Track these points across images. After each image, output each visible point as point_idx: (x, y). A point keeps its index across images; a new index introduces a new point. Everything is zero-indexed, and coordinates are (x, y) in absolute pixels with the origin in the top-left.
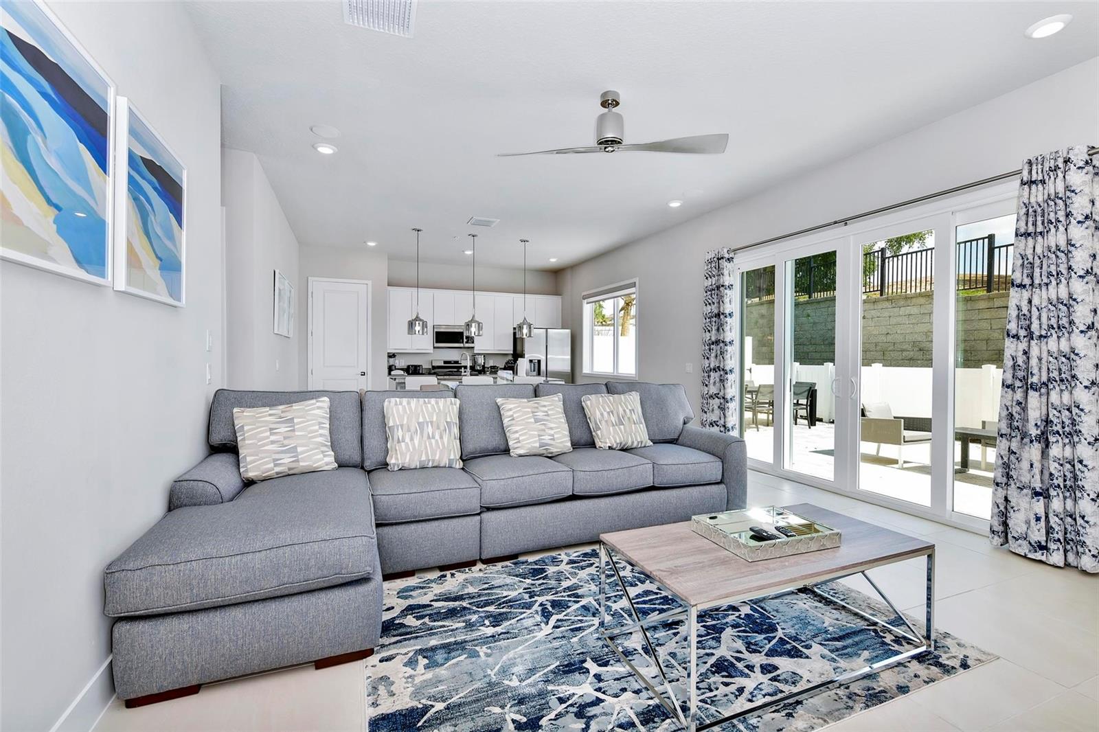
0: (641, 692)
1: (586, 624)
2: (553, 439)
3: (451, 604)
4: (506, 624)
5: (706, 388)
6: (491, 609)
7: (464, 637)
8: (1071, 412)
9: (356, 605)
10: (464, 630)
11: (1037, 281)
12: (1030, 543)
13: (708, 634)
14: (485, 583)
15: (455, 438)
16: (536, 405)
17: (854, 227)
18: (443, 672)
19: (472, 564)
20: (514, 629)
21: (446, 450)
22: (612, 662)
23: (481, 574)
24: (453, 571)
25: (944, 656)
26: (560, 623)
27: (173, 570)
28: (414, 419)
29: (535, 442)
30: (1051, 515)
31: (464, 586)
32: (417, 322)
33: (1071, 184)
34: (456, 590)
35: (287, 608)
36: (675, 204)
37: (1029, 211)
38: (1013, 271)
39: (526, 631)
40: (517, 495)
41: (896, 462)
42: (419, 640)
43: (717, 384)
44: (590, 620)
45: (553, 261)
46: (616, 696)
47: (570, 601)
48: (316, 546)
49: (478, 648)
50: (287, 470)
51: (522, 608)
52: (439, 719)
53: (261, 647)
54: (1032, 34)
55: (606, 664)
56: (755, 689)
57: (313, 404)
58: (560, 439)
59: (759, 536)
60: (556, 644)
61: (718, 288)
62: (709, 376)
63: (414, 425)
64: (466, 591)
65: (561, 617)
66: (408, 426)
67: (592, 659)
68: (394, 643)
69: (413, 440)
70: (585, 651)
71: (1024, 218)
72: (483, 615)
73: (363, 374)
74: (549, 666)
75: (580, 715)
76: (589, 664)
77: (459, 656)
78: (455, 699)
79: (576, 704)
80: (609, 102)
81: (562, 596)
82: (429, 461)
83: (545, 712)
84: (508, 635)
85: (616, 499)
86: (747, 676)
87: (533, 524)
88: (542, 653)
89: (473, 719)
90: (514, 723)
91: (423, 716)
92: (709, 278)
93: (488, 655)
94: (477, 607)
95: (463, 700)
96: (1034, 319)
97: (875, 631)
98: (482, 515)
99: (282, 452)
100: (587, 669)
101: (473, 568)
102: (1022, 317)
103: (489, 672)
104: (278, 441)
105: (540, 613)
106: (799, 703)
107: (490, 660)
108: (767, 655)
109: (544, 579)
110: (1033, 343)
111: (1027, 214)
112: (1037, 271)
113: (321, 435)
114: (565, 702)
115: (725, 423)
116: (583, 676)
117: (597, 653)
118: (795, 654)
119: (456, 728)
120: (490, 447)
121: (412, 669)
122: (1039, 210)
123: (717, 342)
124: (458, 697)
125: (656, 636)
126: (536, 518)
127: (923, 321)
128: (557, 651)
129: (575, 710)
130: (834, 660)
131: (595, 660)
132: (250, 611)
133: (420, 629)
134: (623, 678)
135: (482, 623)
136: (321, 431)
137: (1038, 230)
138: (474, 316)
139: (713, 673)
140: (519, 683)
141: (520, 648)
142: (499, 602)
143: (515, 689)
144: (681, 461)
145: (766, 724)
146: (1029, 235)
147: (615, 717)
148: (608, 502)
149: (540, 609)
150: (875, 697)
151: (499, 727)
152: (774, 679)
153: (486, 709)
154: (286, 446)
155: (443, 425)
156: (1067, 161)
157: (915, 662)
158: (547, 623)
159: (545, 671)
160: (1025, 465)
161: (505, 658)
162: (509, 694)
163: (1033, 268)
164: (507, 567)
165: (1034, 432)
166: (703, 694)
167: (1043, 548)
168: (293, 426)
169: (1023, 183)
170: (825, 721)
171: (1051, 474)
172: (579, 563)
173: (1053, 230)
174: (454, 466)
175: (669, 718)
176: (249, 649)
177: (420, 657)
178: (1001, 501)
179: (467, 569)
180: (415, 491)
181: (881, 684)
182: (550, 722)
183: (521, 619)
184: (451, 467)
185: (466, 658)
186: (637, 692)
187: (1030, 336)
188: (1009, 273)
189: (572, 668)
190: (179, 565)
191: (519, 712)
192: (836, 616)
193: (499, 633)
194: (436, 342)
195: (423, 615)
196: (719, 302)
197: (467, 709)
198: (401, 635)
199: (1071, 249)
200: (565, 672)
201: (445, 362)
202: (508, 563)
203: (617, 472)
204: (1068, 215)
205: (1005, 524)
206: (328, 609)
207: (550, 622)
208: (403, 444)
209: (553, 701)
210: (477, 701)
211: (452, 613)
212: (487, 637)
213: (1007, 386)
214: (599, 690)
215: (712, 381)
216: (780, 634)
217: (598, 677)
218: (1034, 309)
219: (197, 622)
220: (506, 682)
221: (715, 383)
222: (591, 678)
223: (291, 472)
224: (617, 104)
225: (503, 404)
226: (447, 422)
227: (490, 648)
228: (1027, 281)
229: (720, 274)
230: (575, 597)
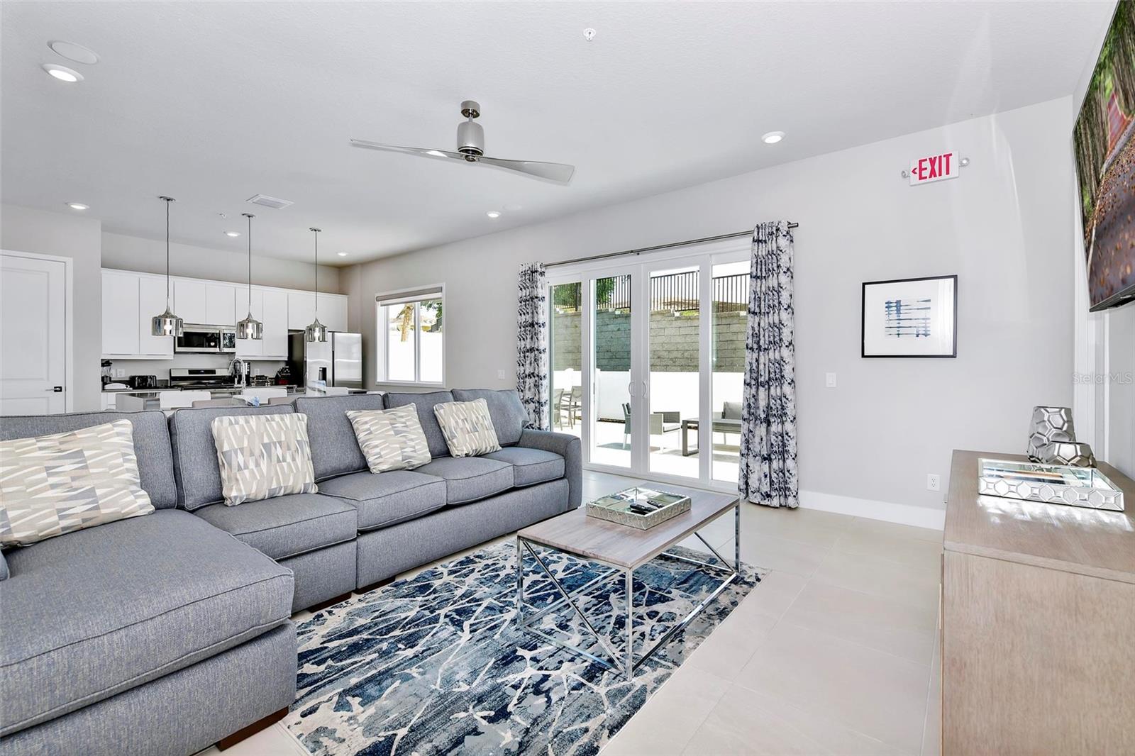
0: (575, 659)
1: (499, 621)
2: (415, 451)
3: (350, 640)
4: (422, 642)
5: (522, 394)
6: (397, 632)
7: (385, 667)
8: (781, 401)
9: (275, 659)
10: (381, 660)
11: (763, 311)
12: (761, 494)
13: (600, 602)
14: (374, 611)
15: (309, 459)
16: (393, 416)
17: (643, 256)
18: (385, 702)
19: (346, 596)
20: (434, 644)
21: (300, 473)
22: (539, 644)
23: (364, 604)
24: (328, 609)
25: (746, 577)
26: (474, 627)
27: (18, 670)
28: (257, 441)
29: (398, 455)
30: (772, 472)
31: (352, 621)
32: (168, 320)
33: (780, 245)
34: (345, 625)
35: (188, 683)
36: (493, 215)
37: (758, 262)
38: (750, 302)
39: (446, 642)
40: (395, 513)
41: (659, 449)
42: (335, 683)
43: (533, 390)
44: (501, 617)
45: (343, 256)
46: (558, 668)
47: (472, 606)
48: (227, 598)
49: (407, 671)
50: (81, 523)
51: (430, 624)
52: (410, 743)
53: (154, 744)
54: (765, 139)
55: (535, 647)
56: (651, 631)
57: (109, 430)
58: (420, 451)
59: (639, 510)
60: (482, 644)
61: (532, 299)
62: (524, 382)
63: (258, 448)
64: (357, 624)
65: (472, 621)
66: (250, 450)
67: (521, 647)
68: (307, 695)
69: (260, 466)
70: (511, 643)
71: (755, 265)
72: (392, 640)
73: (58, 389)
74: (487, 664)
75: (537, 692)
76: (521, 652)
77: (392, 683)
78: (414, 720)
79: (529, 685)
80: (470, 112)
81: (462, 604)
82: (280, 488)
83: (507, 700)
84: (432, 651)
85: (485, 504)
86: (642, 624)
87: (411, 541)
88: (474, 656)
89: (444, 730)
90: (485, 719)
91: (391, 746)
92: (523, 290)
93: (423, 674)
94: (381, 636)
95: (424, 719)
96: (761, 337)
97: (702, 571)
98: (358, 540)
99: (71, 498)
100: (522, 656)
101: (350, 600)
102: (755, 335)
103: (433, 687)
104: (62, 485)
105: (450, 624)
106: (683, 631)
107: (427, 676)
108: (646, 605)
109: (434, 594)
110: (761, 353)
111: (757, 263)
112: (763, 303)
113: (128, 470)
114: (519, 687)
115: (540, 425)
116: (522, 663)
117: (523, 641)
118: (664, 599)
119: (434, 743)
120: (342, 467)
121: (348, 711)
122: (763, 261)
123: (531, 350)
124: (416, 717)
125: (562, 614)
126: (414, 534)
127: (660, 334)
128: (487, 650)
129: (531, 690)
130: (689, 597)
131: (524, 647)
132: (136, 700)
133: (329, 673)
134: (555, 653)
135: (397, 648)
136: (127, 465)
137: (763, 275)
138: (250, 315)
139: (618, 629)
140: (469, 687)
141: (451, 658)
142: (401, 625)
143: (468, 692)
144: (533, 461)
145: (670, 652)
146: (758, 277)
147: (565, 684)
148: (477, 507)
149: (447, 620)
150: (723, 613)
151: (474, 727)
152: (659, 621)
153: (451, 718)
154: (77, 489)
155: (294, 444)
156: (778, 230)
157: (733, 585)
158: (462, 630)
159: (486, 669)
160: (757, 439)
161: (441, 671)
162: (466, 698)
163: (760, 301)
164: (387, 591)
165: (763, 416)
166: (619, 645)
167: (769, 496)
168: (85, 461)
169: (754, 241)
170: (703, 637)
171: (772, 444)
172: (460, 571)
173: (771, 276)
174: (309, 491)
175: (606, 670)
176: (137, 750)
177: (349, 698)
178: (744, 467)
179: (343, 603)
180: (283, 523)
181: (722, 604)
182: (517, 706)
183: (435, 634)
184: (306, 493)
185: (400, 683)
186: (572, 660)
187: (759, 348)
188: (747, 302)
189: (508, 659)
190: (28, 662)
191: (484, 709)
192: (676, 567)
193: (421, 651)
194: (179, 346)
195: (322, 659)
196: (533, 313)
197: (433, 724)
198: (310, 684)
199: (781, 290)
200: (505, 665)
201: (191, 372)
202: (386, 587)
203: (485, 477)
204: (779, 266)
205: (747, 483)
206: (241, 672)
207: (464, 629)
208: (246, 472)
209: (509, 691)
210: (438, 714)
211: (355, 649)
212: (410, 659)
213: (747, 384)
214: (541, 668)
215: (527, 387)
216: (648, 588)
217: (534, 659)
218: (761, 330)
219: (56, 736)
220: (456, 690)
221: (530, 388)
222: (529, 663)
223: (85, 525)
224: (478, 115)
225: (355, 418)
226: (297, 441)
227: (420, 667)
228: (757, 310)
229: (534, 287)
230: (475, 602)
